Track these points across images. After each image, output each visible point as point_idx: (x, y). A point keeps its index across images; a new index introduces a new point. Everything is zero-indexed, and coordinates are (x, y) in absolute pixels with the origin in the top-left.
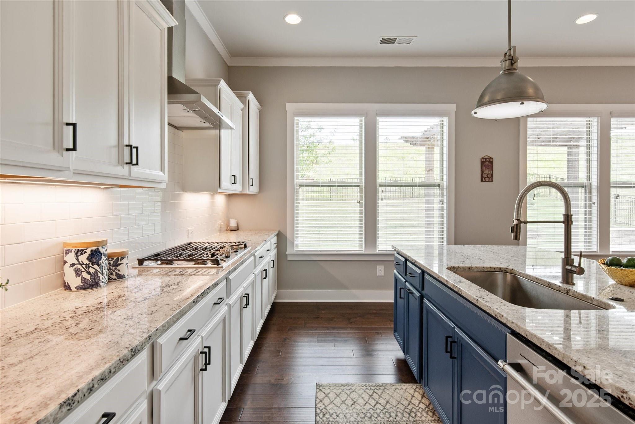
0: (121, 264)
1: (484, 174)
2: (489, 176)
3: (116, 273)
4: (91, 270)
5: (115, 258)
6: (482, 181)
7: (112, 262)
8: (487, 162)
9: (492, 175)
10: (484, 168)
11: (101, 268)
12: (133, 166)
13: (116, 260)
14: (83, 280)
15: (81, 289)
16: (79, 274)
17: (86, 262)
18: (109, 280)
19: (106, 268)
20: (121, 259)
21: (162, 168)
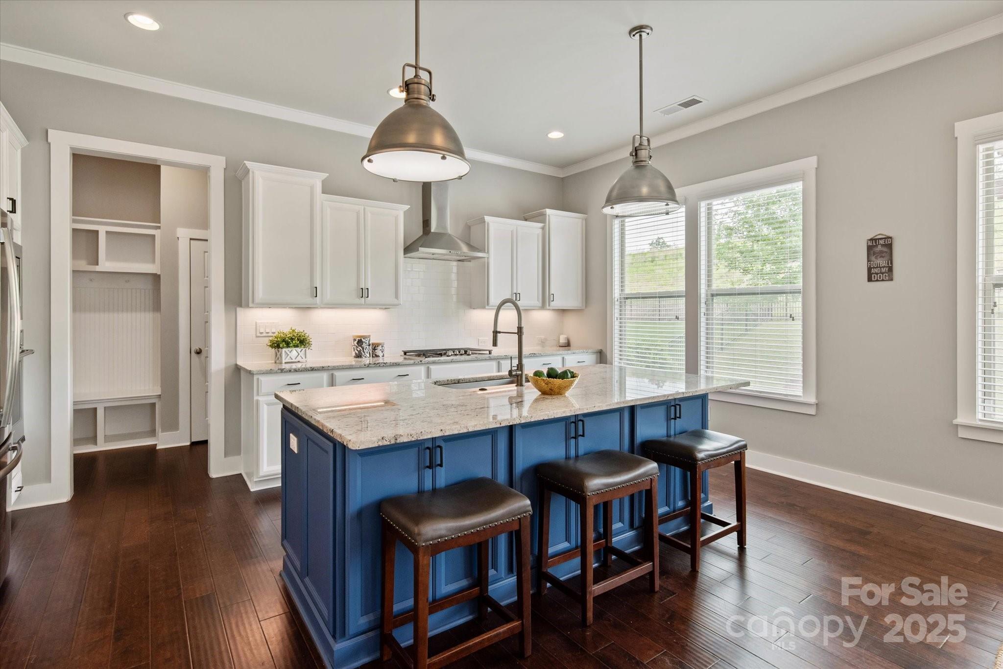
0: (377, 349)
1: (874, 268)
2: (883, 270)
3: (375, 354)
4: (358, 349)
6: (870, 279)
7: (373, 348)
8: (879, 247)
9: (890, 269)
10: (873, 258)
11: (363, 349)
12: (367, 298)
13: (375, 347)
14: (356, 353)
15: (355, 357)
16: (354, 351)
17: (356, 345)
18: (372, 356)
19: (368, 350)
20: (377, 346)
21: (397, 297)
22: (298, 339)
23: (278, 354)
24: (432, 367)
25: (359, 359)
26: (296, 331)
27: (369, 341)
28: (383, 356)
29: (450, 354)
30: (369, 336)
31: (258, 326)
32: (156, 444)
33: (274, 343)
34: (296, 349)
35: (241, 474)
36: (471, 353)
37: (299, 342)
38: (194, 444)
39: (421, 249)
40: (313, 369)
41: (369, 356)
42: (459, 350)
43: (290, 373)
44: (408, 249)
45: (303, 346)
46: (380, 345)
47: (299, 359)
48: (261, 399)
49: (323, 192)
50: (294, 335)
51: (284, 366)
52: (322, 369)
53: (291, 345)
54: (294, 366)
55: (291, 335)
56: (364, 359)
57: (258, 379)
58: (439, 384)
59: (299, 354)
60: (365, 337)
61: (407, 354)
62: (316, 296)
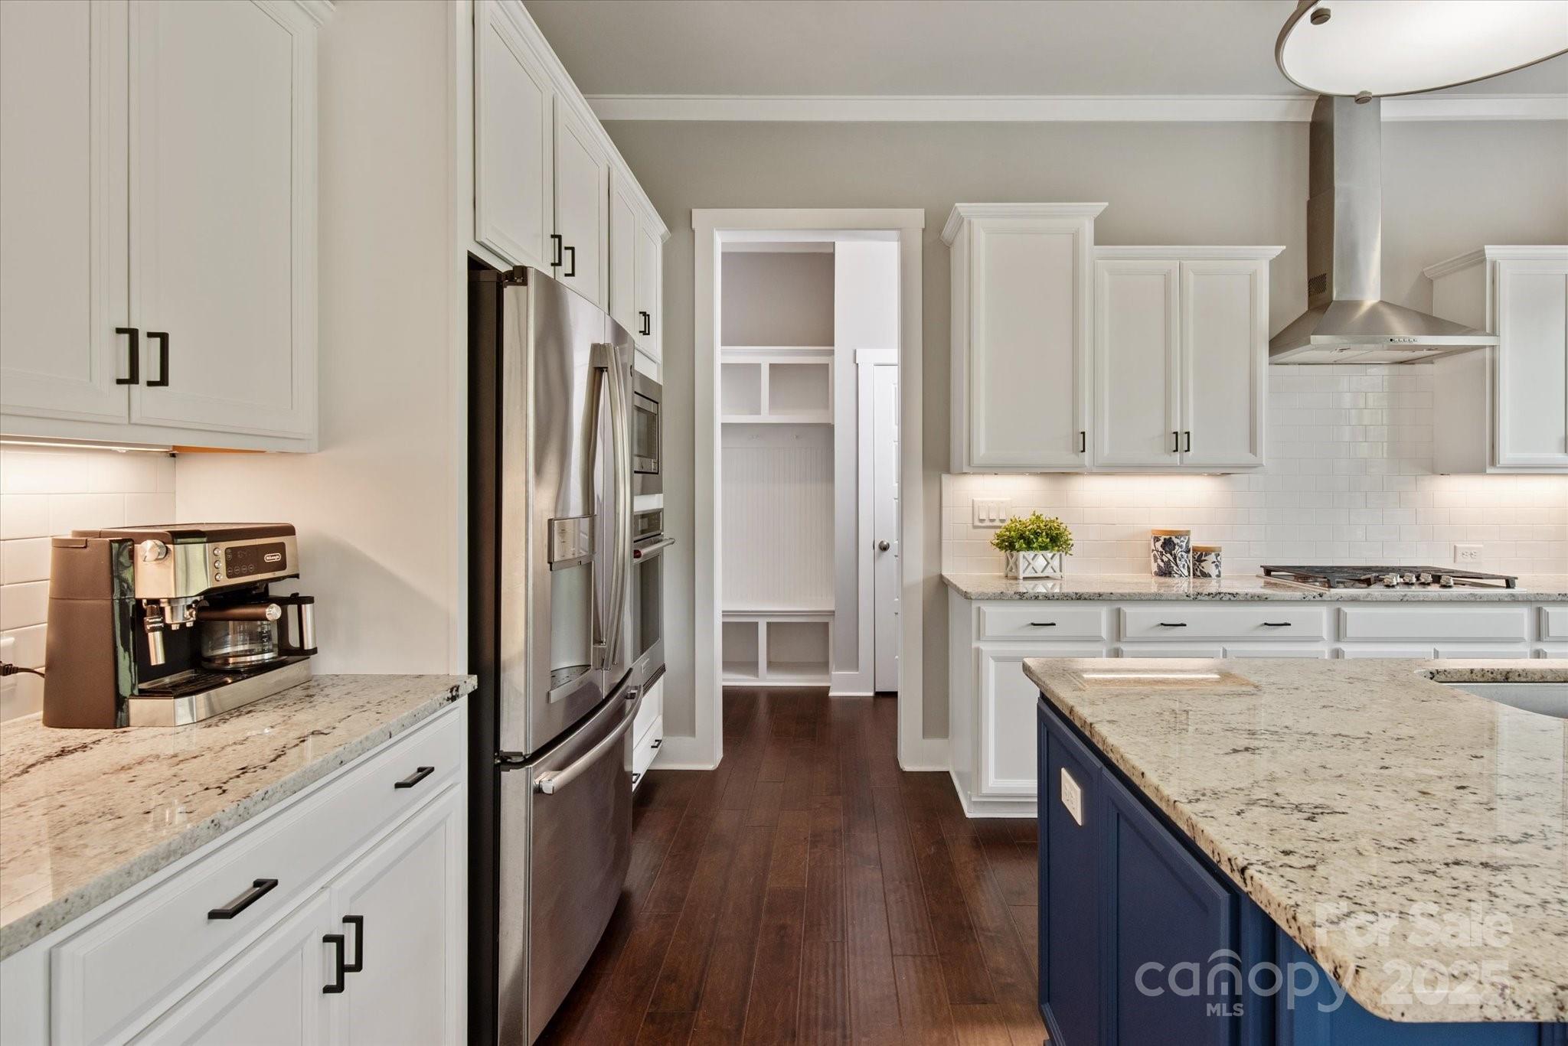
0: (1205, 560)
3: (1201, 570)
4: (1165, 559)
5: (1199, 553)
7: (1196, 557)
11: (1175, 559)
12: (1185, 453)
13: (1200, 556)
14: (1159, 566)
15: (1157, 574)
16: (1156, 561)
17: (1161, 549)
18: (1194, 575)
19: (1185, 562)
20: (1206, 555)
21: (1253, 448)
22: (1047, 534)
23: (1011, 562)
24: (1349, 610)
25: (1167, 580)
26: (1043, 518)
27: (1188, 543)
28: (1218, 576)
29: (1395, 583)
30: (1188, 533)
31: (976, 507)
32: (829, 687)
33: (1003, 541)
34: (1044, 552)
35: (948, 772)
36: (1452, 583)
37: (1048, 540)
38: (878, 694)
39: (1316, 339)
40: (1079, 598)
41: (1187, 574)
42: (1418, 572)
43: (1036, 602)
44: (1278, 343)
45: (1056, 548)
46: (1213, 551)
47: (1049, 572)
48: (984, 647)
49: (1097, 243)
50: (1039, 527)
51: (1024, 587)
52: (1099, 598)
53: (1035, 545)
54: (1041, 588)
55: (1035, 526)
56: (1174, 581)
57: (979, 609)
58: (1442, 678)
59: (1048, 563)
60: (1179, 534)
61: (1272, 573)
62: (1084, 451)
